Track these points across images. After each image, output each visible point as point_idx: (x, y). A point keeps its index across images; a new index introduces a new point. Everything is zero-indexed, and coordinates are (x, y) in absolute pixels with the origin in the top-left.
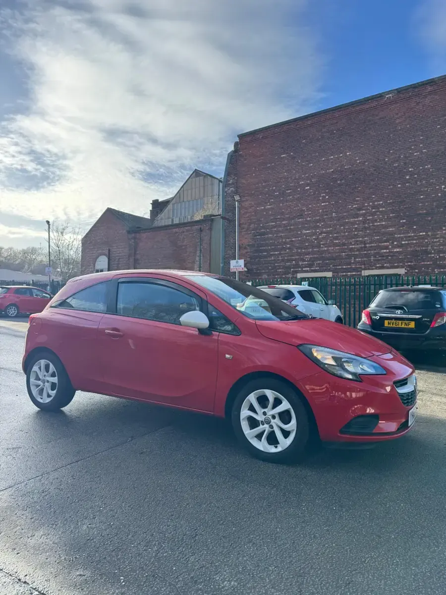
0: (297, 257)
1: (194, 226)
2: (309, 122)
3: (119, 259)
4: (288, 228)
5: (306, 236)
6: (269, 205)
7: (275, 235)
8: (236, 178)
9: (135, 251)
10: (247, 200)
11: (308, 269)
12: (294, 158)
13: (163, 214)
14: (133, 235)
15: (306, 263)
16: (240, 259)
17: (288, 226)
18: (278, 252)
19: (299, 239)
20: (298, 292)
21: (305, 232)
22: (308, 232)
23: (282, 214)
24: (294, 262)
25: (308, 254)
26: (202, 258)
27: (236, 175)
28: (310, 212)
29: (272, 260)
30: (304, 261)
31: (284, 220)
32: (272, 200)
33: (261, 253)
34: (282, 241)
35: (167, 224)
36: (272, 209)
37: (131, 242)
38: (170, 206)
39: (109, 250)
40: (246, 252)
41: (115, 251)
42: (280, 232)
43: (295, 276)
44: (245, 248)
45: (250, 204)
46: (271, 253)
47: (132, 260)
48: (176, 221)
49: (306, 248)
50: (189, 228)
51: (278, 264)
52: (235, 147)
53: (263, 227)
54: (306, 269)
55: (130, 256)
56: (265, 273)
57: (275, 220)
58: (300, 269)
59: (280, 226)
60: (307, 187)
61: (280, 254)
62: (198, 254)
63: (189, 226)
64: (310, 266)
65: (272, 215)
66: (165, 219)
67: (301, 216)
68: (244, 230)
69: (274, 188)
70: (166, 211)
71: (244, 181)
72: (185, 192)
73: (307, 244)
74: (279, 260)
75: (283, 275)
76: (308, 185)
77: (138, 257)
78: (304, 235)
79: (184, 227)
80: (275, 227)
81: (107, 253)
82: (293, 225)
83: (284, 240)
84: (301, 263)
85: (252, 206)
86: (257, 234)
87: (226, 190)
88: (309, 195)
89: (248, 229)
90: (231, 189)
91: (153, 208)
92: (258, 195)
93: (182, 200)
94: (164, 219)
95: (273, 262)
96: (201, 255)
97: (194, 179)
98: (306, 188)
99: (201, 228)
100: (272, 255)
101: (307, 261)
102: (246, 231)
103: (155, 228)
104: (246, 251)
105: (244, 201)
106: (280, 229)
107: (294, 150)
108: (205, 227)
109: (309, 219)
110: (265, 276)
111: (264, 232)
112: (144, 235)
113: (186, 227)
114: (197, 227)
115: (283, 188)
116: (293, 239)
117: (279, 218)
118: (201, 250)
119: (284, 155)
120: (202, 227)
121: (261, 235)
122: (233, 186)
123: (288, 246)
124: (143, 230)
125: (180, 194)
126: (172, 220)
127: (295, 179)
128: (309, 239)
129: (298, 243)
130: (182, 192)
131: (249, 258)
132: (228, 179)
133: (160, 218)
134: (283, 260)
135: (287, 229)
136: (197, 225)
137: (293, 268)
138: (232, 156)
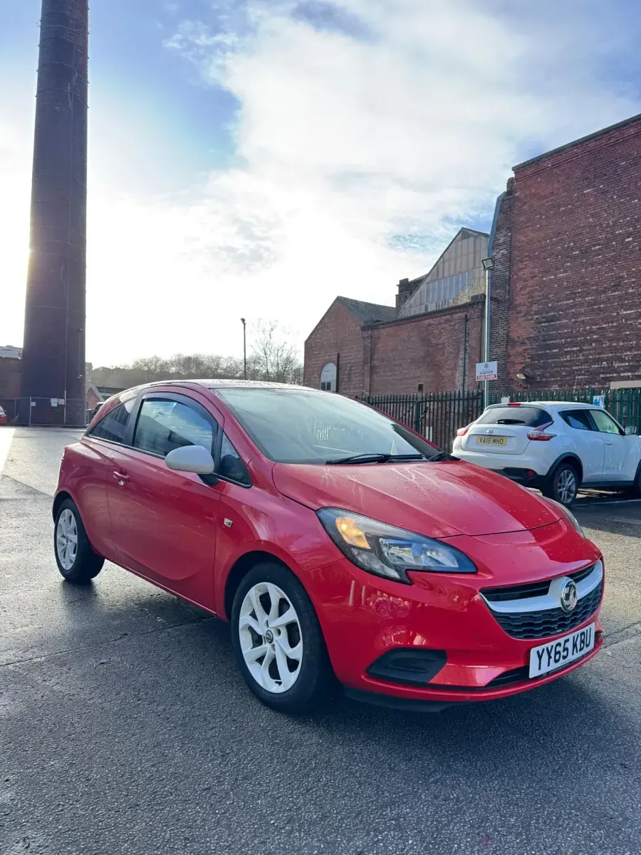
0: (610, 355)
1: (456, 313)
2: (632, 131)
3: (351, 367)
4: (596, 307)
5: (627, 320)
6: (563, 272)
7: (573, 320)
8: (510, 234)
9: (372, 356)
10: (526, 266)
11: (630, 374)
12: (604, 192)
13: (413, 299)
14: (370, 332)
15: (627, 364)
16: (491, 360)
17: (595, 304)
18: (578, 348)
19: (615, 324)
20: (559, 413)
21: (625, 313)
22: (629, 312)
23: (585, 284)
24: (604, 363)
25: (630, 349)
26: (467, 361)
27: (509, 229)
28: (634, 280)
29: (567, 361)
30: (622, 360)
31: (588, 294)
32: (569, 264)
33: (549, 349)
34: (585, 330)
35: (417, 313)
36: (567, 279)
37: (366, 343)
38: (423, 287)
39: (339, 354)
40: (525, 350)
41: (346, 357)
42: (580, 314)
43: (606, 386)
44: (523, 343)
45: (532, 273)
46: (566, 350)
47: (367, 368)
48: (432, 308)
49: (627, 339)
50: (448, 317)
51: (577, 368)
52: (508, 187)
53: (552, 309)
54: (626, 374)
55: (365, 363)
56: (556, 382)
57: (573, 295)
58: (615, 375)
59: (581, 305)
60: (628, 237)
61: (580, 351)
62: (461, 356)
63: (448, 314)
64: (632, 369)
65: (568, 288)
66: (416, 306)
67: (617, 287)
68: (522, 314)
69: (572, 244)
70: (417, 294)
71: (522, 238)
72: (447, 264)
73: (628, 333)
74: (578, 361)
75: (585, 384)
76: (629, 235)
77: (376, 363)
78: (623, 318)
79: (441, 316)
80: (572, 307)
81: (336, 360)
82: (604, 303)
83: (588, 328)
84: (617, 365)
85: (536, 276)
86: (544, 320)
87: (494, 254)
88: (632, 252)
89: (528, 313)
90: (502, 251)
91: (400, 291)
92: (545, 258)
93: (441, 275)
94: (414, 307)
95: (568, 364)
96: (467, 357)
97: (460, 243)
98: (627, 240)
99: (466, 316)
100: (567, 353)
101: (629, 361)
102: (524, 316)
103: (401, 320)
104: (525, 347)
105: (522, 268)
106: (583, 310)
107: (605, 180)
108: (473, 313)
109: (631, 291)
110: (555, 387)
111: (555, 315)
112: (383, 332)
113: (445, 316)
114: (460, 314)
115: (587, 243)
116: (604, 326)
117: (579, 293)
118: (466, 350)
119: (588, 190)
120: (468, 314)
121: (550, 320)
122: (505, 246)
123: (595, 337)
124: (383, 324)
125: (437, 269)
126: (426, 308)
127: (608, 226)
128: (631, 324)
129: (611, 332)
130: (442, 265)
131: (529, 358)
132: (498, 236)
133: (408, 305)
134: (586, 361)
135: (593, 310)
136: (460, 312)
137: (603, 373)
138: (503, 201)
